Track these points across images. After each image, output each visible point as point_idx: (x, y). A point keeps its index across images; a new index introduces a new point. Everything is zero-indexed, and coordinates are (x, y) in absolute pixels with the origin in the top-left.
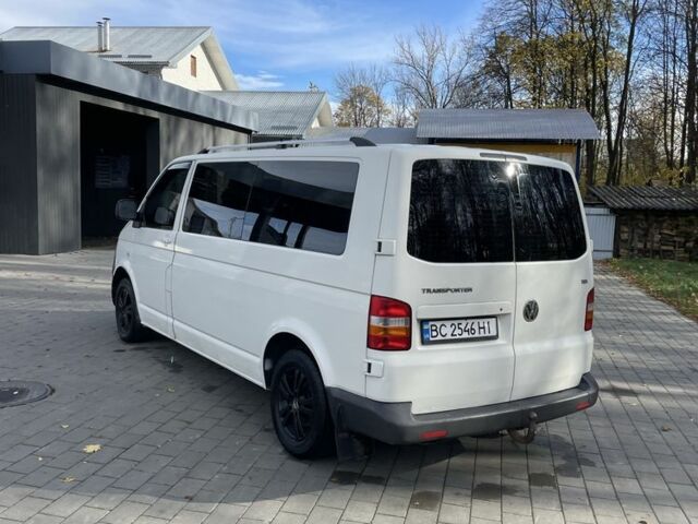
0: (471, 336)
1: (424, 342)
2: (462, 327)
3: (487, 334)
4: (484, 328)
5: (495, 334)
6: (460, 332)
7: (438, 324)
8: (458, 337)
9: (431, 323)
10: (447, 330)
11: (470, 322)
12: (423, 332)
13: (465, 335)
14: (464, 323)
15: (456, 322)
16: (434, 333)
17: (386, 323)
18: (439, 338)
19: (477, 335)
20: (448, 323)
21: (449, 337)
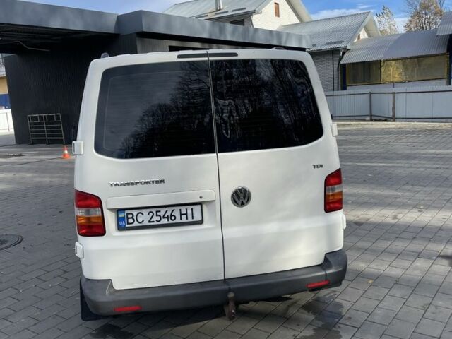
0: (170, 222)
1: (121, 228)
2: (161, 214)
3: (190, 220)
4: (186, 214)
5: (200, 219)
6: (158, 218)
7: (135, 213)
8: (156, 223)
9: (127, 212)
10: (144, 218)
11: (170, 210)
12: (119, 220)
13: (164, 221)
14: (163, 211)
15: (154, 211)
16: (130, 221)
17: (88, 212)
18: (136, 224)
19: (178, 220)
20: (144, 211)
21: (146, 223)
